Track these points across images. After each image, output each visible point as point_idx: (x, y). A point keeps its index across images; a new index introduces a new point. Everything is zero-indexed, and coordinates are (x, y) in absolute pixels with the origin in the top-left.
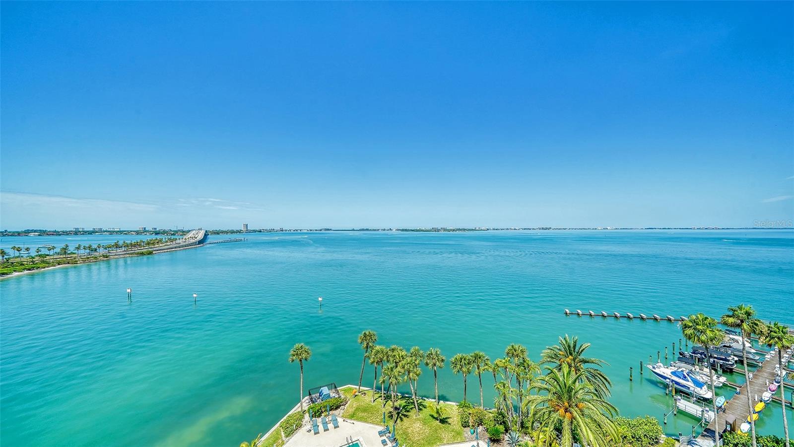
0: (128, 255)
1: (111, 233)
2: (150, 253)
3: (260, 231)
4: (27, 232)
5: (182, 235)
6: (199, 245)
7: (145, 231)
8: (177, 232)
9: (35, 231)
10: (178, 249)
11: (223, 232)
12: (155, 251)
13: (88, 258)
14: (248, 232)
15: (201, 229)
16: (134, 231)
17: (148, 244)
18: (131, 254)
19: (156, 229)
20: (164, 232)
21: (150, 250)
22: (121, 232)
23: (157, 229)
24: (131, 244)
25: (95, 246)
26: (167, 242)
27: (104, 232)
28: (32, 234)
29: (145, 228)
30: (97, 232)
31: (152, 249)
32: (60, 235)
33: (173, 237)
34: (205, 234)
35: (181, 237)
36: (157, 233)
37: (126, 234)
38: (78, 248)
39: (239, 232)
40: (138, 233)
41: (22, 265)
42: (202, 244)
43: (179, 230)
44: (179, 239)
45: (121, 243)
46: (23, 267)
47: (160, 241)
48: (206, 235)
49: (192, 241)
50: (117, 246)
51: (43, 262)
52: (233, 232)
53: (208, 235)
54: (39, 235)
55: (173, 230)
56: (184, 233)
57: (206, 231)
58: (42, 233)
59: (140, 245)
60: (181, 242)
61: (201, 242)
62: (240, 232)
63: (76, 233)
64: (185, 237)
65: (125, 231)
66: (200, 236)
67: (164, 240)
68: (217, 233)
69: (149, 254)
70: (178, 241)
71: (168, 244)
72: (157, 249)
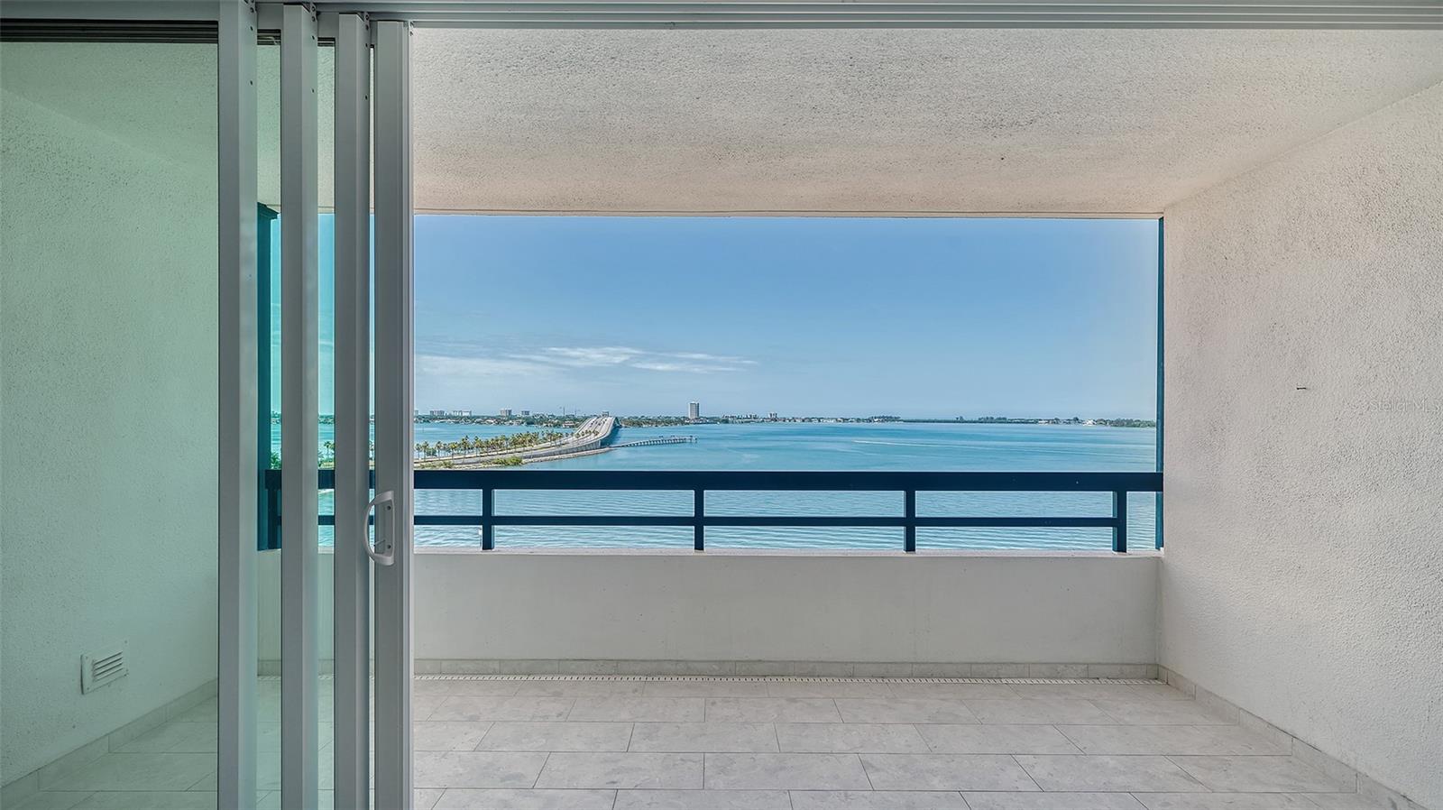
1: (458, 420)
5: (573, 426)
6: (606, 449)
7: (510, 417)
8: (563, 420)
10: (566, 456)
11: (649, 421)
12: (525, 458)
14: (699, 420)
15: (606, 415)
16: (493, 418)
17: (512, 443)
18: (488, 462)
19: (527, 413)
20: (542, 420)
21: (517, 455)
22: (471, 419)
23: (531, 415)
24: (487, 442)
25: (432, 445)
26: (543, 440)
27: (449, 418)
30: (436, 418)
33: (556, 430)
34: (614, 425)
35: (570, 431)
36: (530, 422)
37: (479, 423)
39: (681, 421)
40: (498, 421)
43: (568, 417)
44: (568, 434)
45: (471, 441)
47: (533, 439)
48: (616, 428)
49: (592, 438)
52: (668, 422)
53: (621, 427)
55: (558, 415)
56: (576, 421)
57: (616, 418)
59: (501, 445)
60: (570, 440)
61: (607, 442)
62: (683, 423)
64: (577, 431)
66: (604, 430)
67: (540, 436)
68: (637, 423)
71: (548, 444)
72: (530, 454)
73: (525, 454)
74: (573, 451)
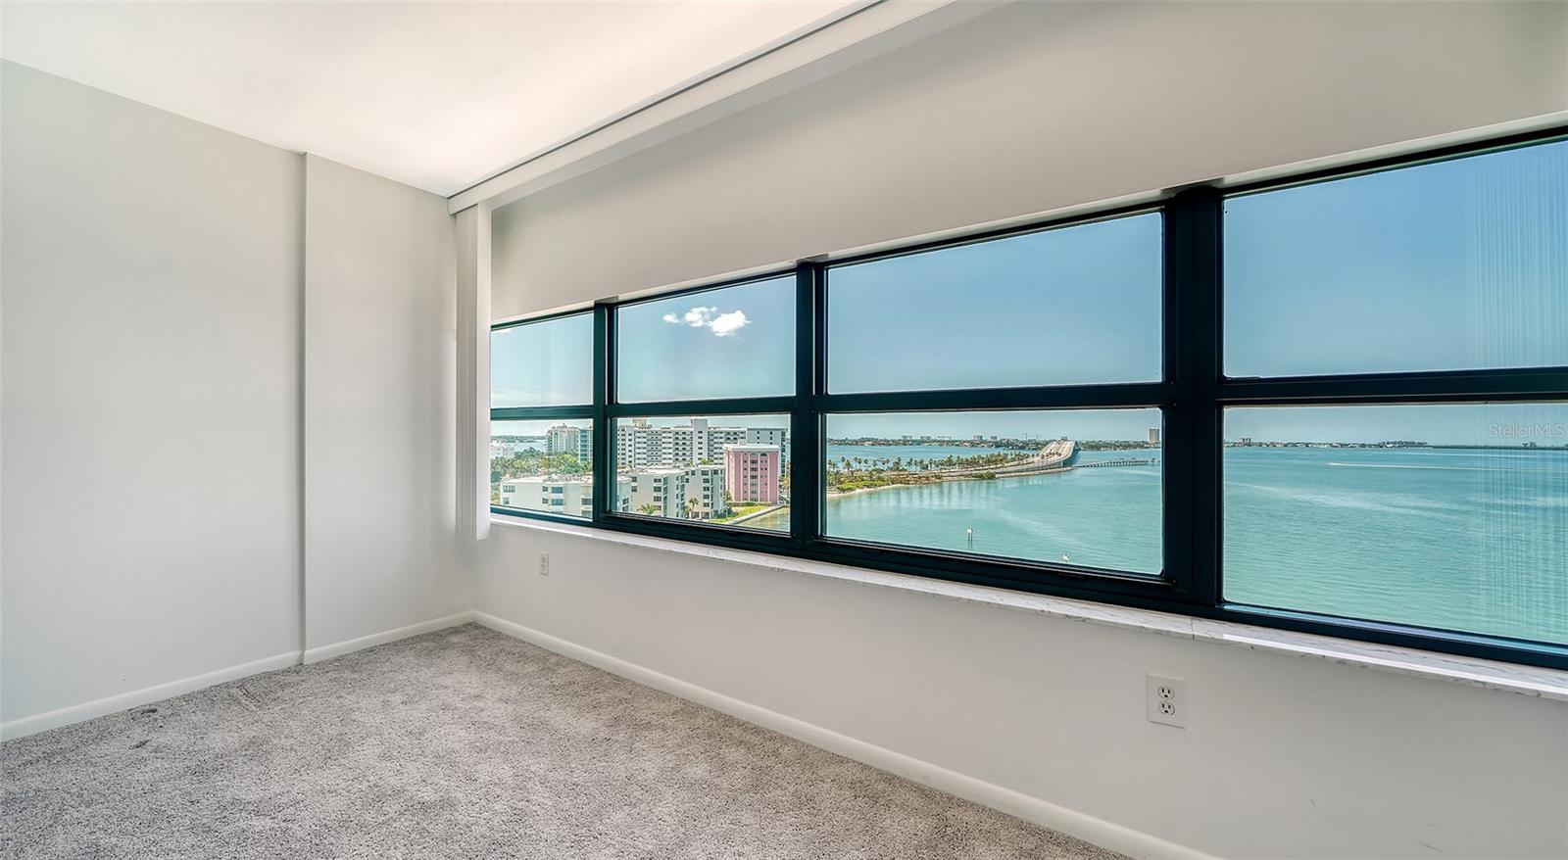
0: (963, 478)
1: (941, 443)
2: (992, 477)
4: (863, 440)
5: (1035, 449)
6: (1066, 469)
8: (1026, 444)
9: (869, 440)
10: (1032, 473)
11: (1107, 445)
12: (998, 473)
13: (920, 478)
15: (1065, 439)
16: (968, 442)
17: (989, 462)
18: (967, 476)
19: (996, 438)
20: (1008, 445)
21: (992, 471)
23: (998, 439)
24: (967, 460)
25: (926, 462)
26: (1013, 460)
27: (934, 441)
28: (866, 444)
30: (925, 442)
31: (994, 471)
33: (1023, 452)
34: (1074, 448)
35: (1035, 453)
36: (998, 445)
38: (909, 464)
39: (1141, 445)
40: (973, 444)
41: (863, 480)
42: (1071, 466)
44: (1033, 455)
45: (954, 459)
46: (863, 483)
47: (1004, 459)
48: (1076, 451)
49: (1056, 458)
50: (950, 463)
51: (879, 478)
52: (1126, 446)
53: (1080, 449)
55: (1021, 439)
56: (1038, 446)
57: (1076, 444)
58: (876, 442)
59: (977, 463)
61: (1068, 462)
62: (1142, 447)
63: (905, 442)
64: (1041, 453)
66: (1066, 450)
67: (1009, 457)
68: (1096, 447)
69: (990, 478)
70: (1030, 460)
71: (1015, 463)
72: (1001, 470)
73: (997, 471)
74: (1038, 469)
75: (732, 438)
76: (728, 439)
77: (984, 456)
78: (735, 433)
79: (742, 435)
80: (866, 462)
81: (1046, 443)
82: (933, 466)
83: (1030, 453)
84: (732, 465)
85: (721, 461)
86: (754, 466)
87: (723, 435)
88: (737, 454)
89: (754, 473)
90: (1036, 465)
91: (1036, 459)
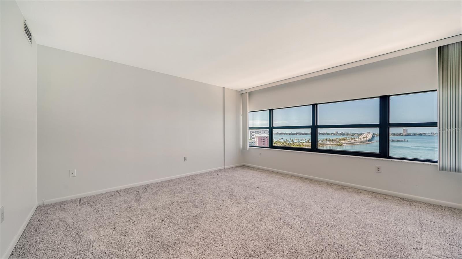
0: (331, 145)
3: (421, 135)
5: (358, 136)
6: (369, 143)
10: (356, 144)
12: (344, 144)
15: (369, 133)
16: (333, 134)
17: (340, 140)
18: (333, 144)
21: (341, 143)
23: (344, 133)
24: (333, 140)
26: (349, 139)
28: (298, 134)
29: (337, 132)
31: (342, 143)
32: (306, 135)
34: (373, 136)
35: (357, 137)
36: (344, 135)
37: (329, 135)
42: (371, 142)
43: (355, 133)
44: (357, 138)
47: (346, 139)
49: (365, 139)
50: (327, 140)
53: (375, 136)
54: (300, 135)
55: (352, 133)
56: (359, 134)
59: (336, 140)
60: (358, 140)
61: (370, 140)
62: (400, 135)
65: (329, 133)
67: (348, 138)
70: (356, 140)
72: (345, 143)
73: (343, 143)
74: (359, 142)
75: (257, 133)
76: (256, 133)
77: (339, 138)
78: (258, 131)
79: (260, 132)
80: (298, 140)
81: (362, 134)
82: (321, 141)
83: (356, 137)
84: (257, 140)
85: (254, 139)
86: (264, 141)
87: (254, 132)
88: (259, 137)
89: (264, 143)
90: (358, 141)
91: (358, 139)
